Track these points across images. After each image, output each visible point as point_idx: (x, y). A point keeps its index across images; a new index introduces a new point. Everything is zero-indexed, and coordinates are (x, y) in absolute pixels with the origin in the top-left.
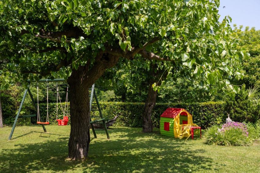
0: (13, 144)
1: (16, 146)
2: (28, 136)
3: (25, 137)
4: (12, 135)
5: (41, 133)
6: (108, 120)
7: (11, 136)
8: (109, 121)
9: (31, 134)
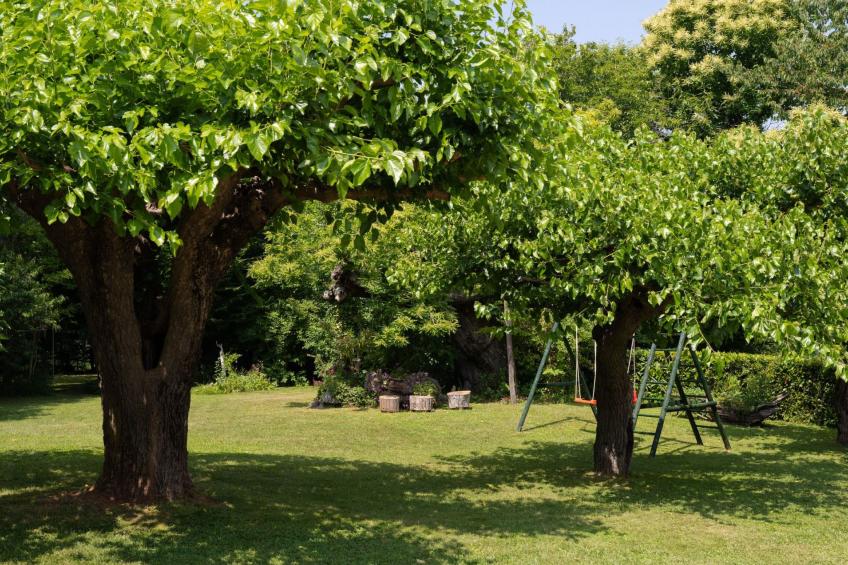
0: (523, 440)
1: (526, 443)
2: (558, 426)
3: (550, 428)
4: (523, 422)
5: (588, 422)
6: (756, 404)
7: (522, 424)
8: (759, 406)
9: (567, 423)
